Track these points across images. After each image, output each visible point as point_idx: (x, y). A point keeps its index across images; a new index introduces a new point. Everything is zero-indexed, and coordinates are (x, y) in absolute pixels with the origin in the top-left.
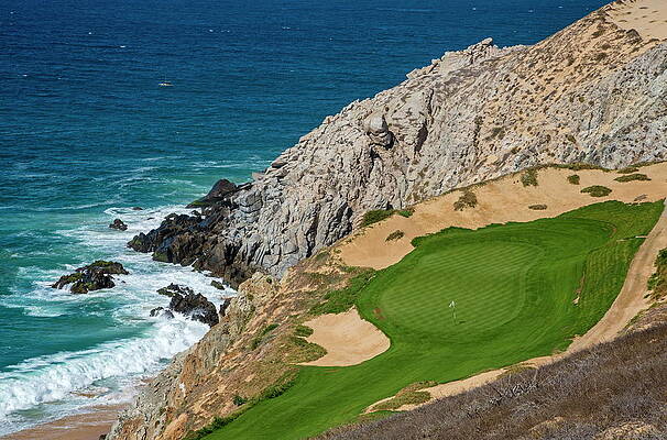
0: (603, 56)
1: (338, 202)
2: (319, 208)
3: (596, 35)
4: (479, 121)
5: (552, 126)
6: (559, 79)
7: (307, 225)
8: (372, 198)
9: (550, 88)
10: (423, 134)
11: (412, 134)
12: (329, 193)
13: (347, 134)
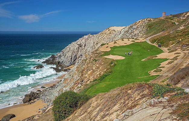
0: (111, 33)
1: (75, 54)
2: (72, 55)
3: (109, 31)
4: (94, 42)
5: (106, 42)
6: (105, 36)
7: (71, 58)
8: (79, 53)
9: (104, 38)
10: (85, 45)
11: (84, 45)
12: (73, 53)
13: (75, 45)
